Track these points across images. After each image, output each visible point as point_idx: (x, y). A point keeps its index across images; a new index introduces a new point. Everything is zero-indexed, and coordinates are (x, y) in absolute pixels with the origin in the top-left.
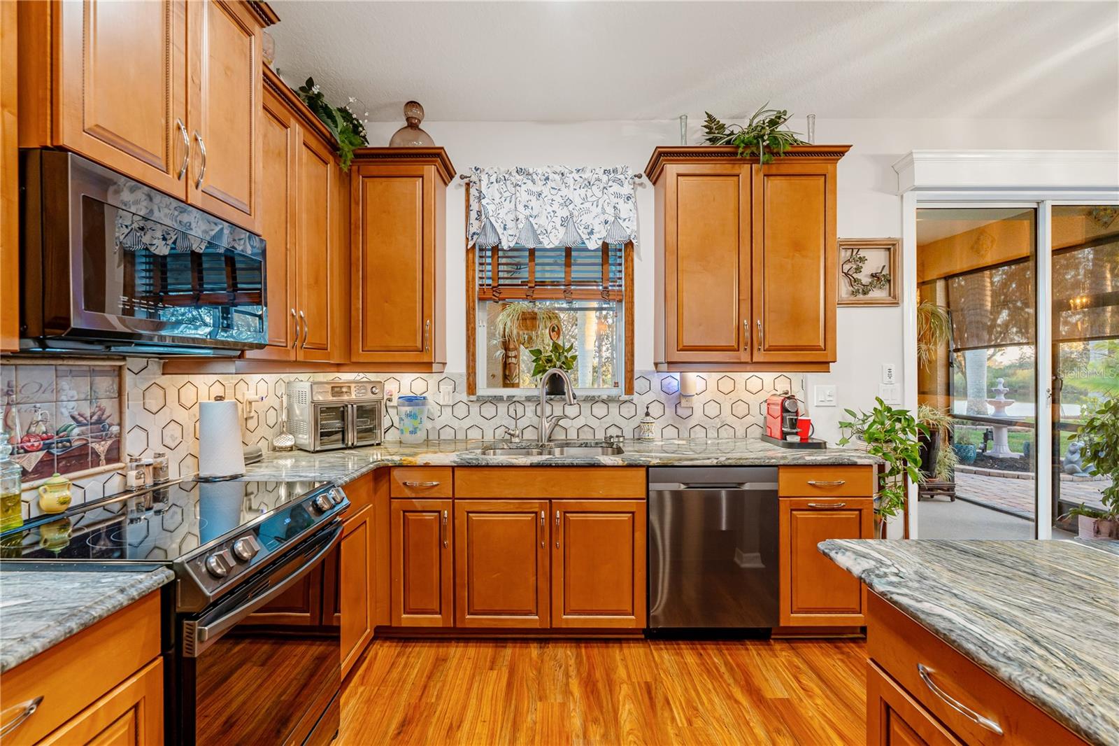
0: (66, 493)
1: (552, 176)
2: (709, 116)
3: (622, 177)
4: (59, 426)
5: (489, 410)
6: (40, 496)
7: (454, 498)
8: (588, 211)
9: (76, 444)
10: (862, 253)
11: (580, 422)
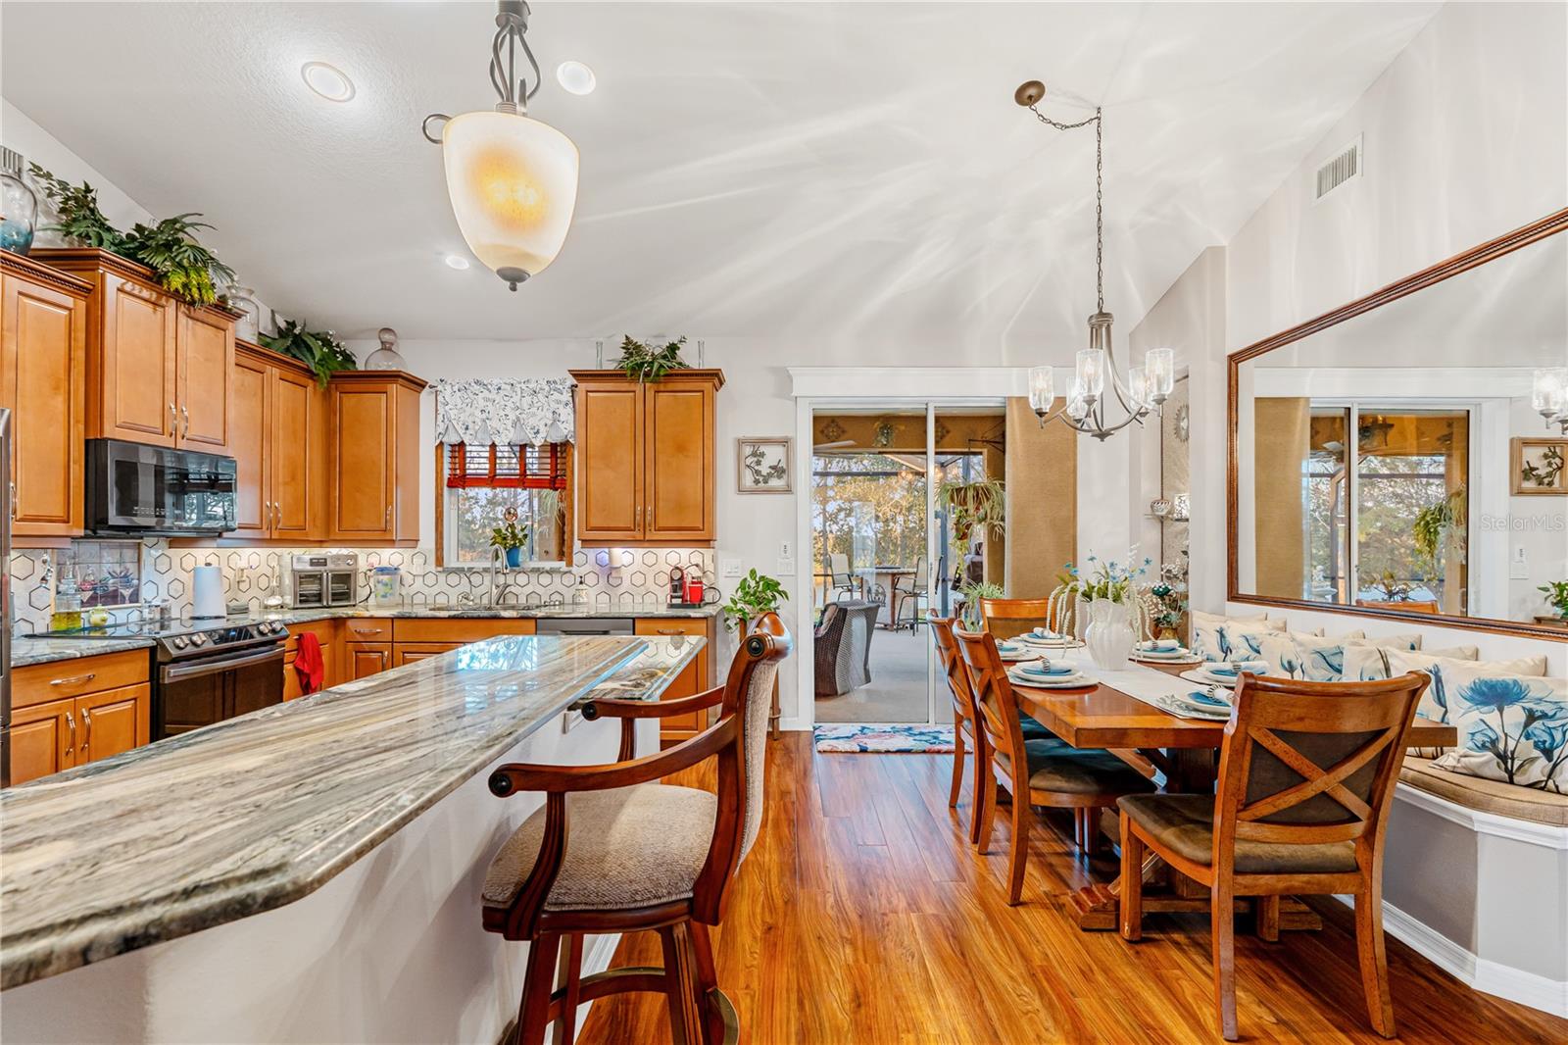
0: (105, 615)
1: (503, 386)
2: (627, 337)
3: (561, 387)
4: (102, 577)
5: (454, 579)
6: (90, 616)
7: (392, 642)
8: (534, 415)
9: (111, 589)
10: (762, 449)
11: (529, 589)
